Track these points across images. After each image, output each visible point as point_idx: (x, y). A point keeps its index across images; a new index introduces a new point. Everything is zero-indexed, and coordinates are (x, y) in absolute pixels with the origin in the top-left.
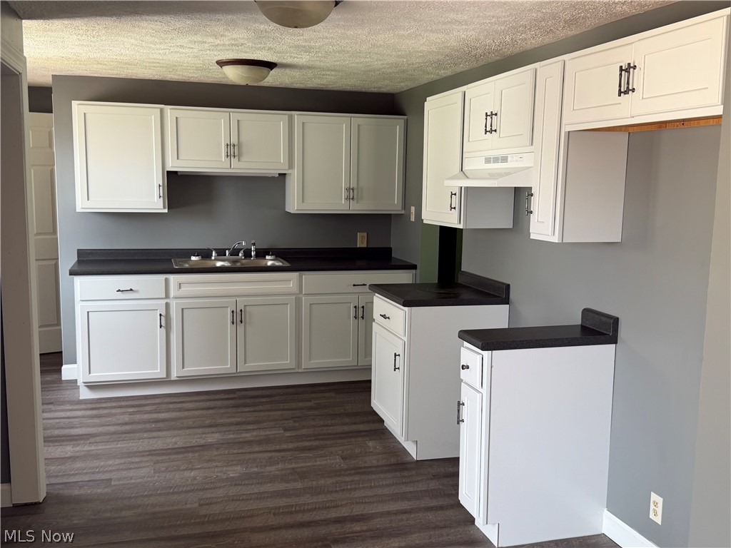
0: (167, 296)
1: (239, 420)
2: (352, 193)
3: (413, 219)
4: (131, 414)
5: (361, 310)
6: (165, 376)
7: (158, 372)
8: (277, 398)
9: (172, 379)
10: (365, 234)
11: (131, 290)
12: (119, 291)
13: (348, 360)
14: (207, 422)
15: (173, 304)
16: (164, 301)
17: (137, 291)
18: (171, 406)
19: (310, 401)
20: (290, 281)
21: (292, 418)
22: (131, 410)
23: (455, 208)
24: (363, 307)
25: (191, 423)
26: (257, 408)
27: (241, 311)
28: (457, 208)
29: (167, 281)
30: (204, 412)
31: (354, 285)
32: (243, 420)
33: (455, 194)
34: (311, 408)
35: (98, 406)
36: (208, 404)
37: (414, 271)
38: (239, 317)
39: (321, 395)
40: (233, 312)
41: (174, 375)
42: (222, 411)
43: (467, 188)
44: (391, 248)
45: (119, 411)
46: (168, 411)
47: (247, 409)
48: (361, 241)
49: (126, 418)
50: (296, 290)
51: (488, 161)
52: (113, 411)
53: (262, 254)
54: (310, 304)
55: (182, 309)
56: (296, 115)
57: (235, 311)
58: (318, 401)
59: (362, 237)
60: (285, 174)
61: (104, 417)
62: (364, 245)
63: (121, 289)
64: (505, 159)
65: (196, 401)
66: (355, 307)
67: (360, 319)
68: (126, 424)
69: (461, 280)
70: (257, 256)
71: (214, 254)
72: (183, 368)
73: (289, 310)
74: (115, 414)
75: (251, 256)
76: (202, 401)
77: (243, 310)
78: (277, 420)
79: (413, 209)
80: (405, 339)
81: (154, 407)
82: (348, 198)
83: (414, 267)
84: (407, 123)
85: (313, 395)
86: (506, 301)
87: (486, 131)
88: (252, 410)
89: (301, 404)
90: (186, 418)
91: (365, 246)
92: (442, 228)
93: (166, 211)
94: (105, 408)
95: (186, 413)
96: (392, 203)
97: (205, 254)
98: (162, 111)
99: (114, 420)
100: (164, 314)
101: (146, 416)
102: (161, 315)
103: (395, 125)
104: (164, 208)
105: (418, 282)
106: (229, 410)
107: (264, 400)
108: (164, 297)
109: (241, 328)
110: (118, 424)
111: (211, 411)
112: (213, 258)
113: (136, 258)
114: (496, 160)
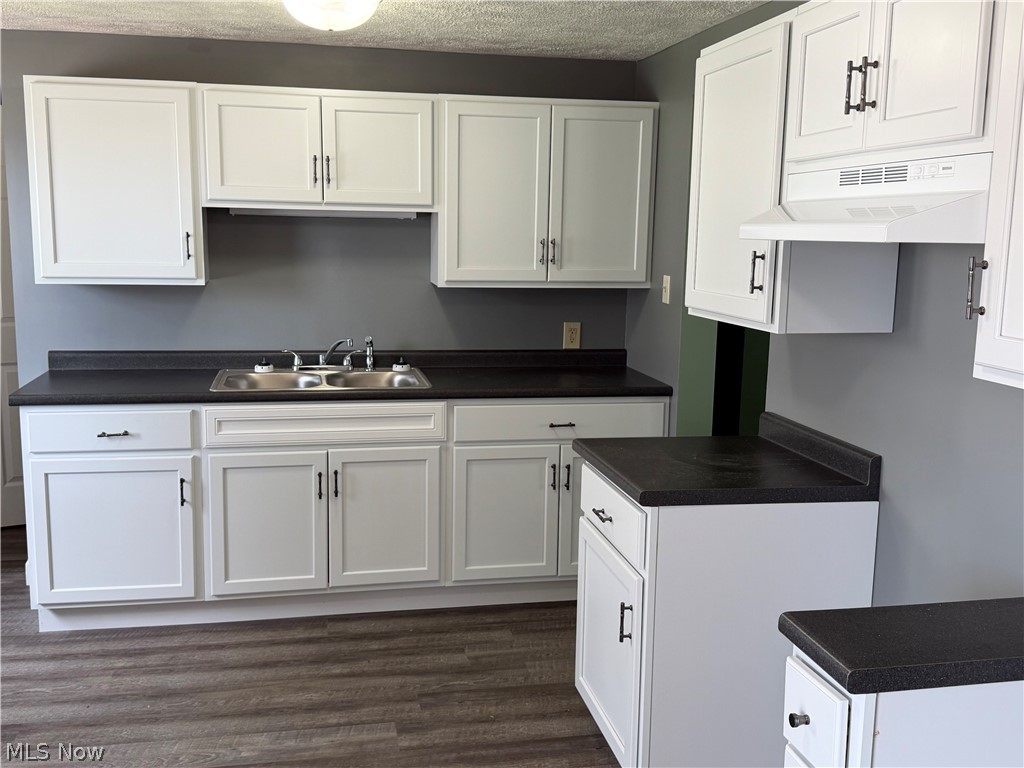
0: (195, 444)
1: (315, 697)
2: (550, 251)
3: (666, 299)
4: (118, 673)
5: (563, 473)
6: (192, 595)
7: (179, 586)
8: (400, 642)
9: (207, 598)
10: (577, 325)
11: (126, 434)
12: (103, 435)
13: (539, 565)
14: (254, 701)
15: (209, 459)
16: (189, 456)
17: (137, 436)
18: (198, 656)
19: (463, 651)
20: (428, 418)
21: (421, 695)
22: (121, 663)
23: (761, 288)
24: (568, 467)
25: (220, 703)
26: (357, 667)
27: (336, 473)
28: (766, 288)
29: (194, 415)
30: (256, 674)
31: (552, 426)
32: (325, 697)
33: (763, 257)
34: (460, 671)
35: (66, 650)
36: (269, 653)
37: (666, 399)
38: (330, 486)
39: (484, 635)
40: (320, 475)
41: (209, 594)
42: (290, 673)
43: (791, 245)
44: (625, 351)
45: (98, 664)
46: (189, 668)
47: (337, 669)
48: (570, 338)
49: (103, 684)
50: (440, 434)
51: (848, 178)
52: (87, 665)
53: (384, 361)
54: (468, 461)
55: (225, 469)
56: (445, 99)
57: (324, 473)
58: (477, 653)
59: (572, 331)
60: (430, 214)
61: (64, 679)
62: (576, 346)
63: (108, 433)
64: (897, 174)
65: (247, 645)
66: (554, 467)
67: (563, 489)
68: (100, 699)
69: (765, 431)
70: (375, 365)
71: (297, 361)
72: (227, 579)
73: (428, 473)
74: (88, 674)
75: (366, 366)
76: (258, 644)
77: (339, 471)
78: (389, 700)
79: (667, 279)
80: (646, 576)
81: (167, 657)
82: (544, 260)
83: (666, 392)
84: (658, 118)
85: (470, 637)
86: (872, 493)
87: (848, 108)
88: (346, 671)
89: (444, 660)
90: (215, 689)
91: (578, 347)
92: (721, 325)
93: (201, 282)
94: (75, 656)
95: (220, 676)
96: (627, 269)
97: (282, 362)
98: (192, 93)
99: (78, 688)
100: (188, 478)
101: (144, 681)
102: (182, 481)
103: (635, 119)
104: (198, 277)
105: (674, 434)
106: (304, 671)
107: (375, 645)
108: (189, 446)
109: (335, 505)
110: (84, 701)
111: (269, 673)
112: (295, 369)
113: (157, 368)
114: (871, 176)
